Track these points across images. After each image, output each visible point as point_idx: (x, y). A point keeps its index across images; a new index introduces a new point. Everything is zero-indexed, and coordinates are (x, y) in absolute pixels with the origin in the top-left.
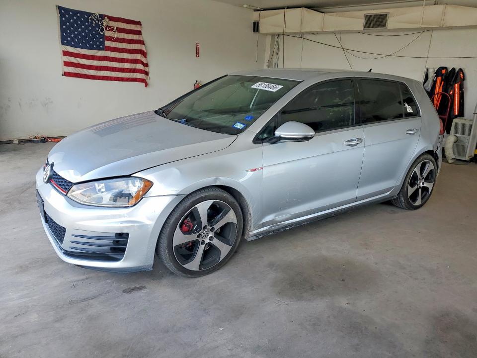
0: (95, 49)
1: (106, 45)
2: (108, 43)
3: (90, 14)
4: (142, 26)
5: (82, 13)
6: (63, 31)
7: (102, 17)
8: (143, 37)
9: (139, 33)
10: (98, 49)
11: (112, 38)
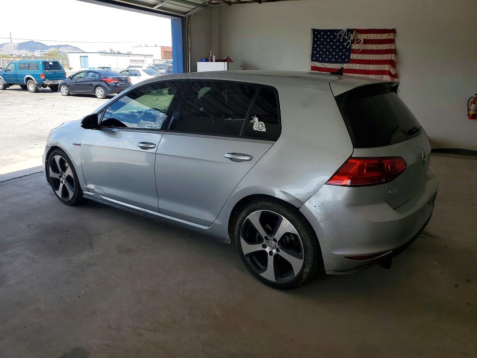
0: (340, 63)
1: (351, 58)
2: (353, 56)
3: (338, 31)
4: (397, 34)
5: (332, 31)
6: (314, 49)
7: (350, 31)
8: (395, 46)
9: (392, 41)
10: (343, 62)
11: (359, 50)
